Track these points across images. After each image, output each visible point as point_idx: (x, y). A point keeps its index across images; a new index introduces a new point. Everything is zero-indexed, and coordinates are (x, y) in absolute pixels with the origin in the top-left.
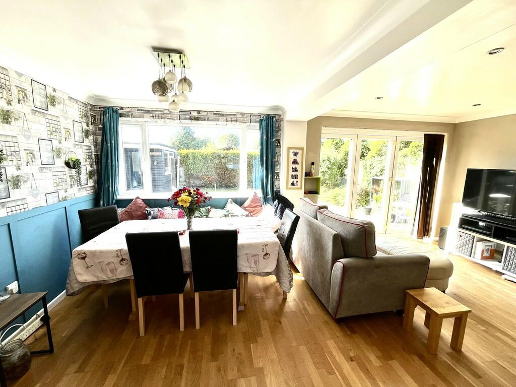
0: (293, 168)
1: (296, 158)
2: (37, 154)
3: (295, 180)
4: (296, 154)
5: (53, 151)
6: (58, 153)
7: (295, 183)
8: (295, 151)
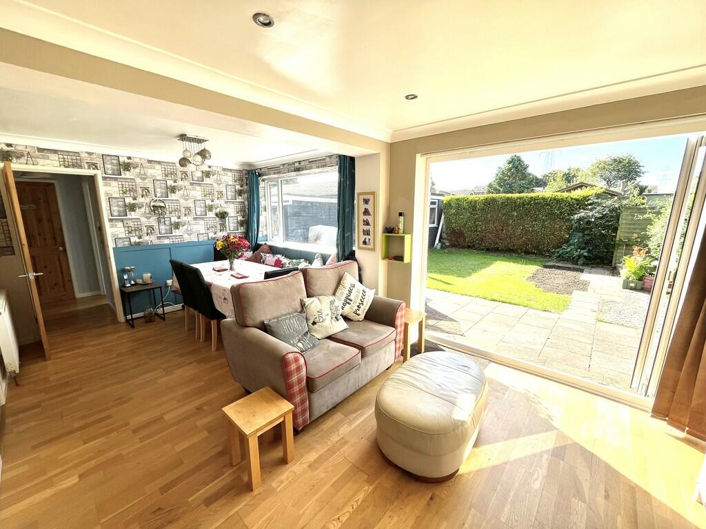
0: (364, 221)
1: (366, 206)
2: (193, 209)
3: (367, 237)
4: (366, 201)
5: (206, 207)
6: (210, 208)
7: (367, 240)
8: (366, 197)
